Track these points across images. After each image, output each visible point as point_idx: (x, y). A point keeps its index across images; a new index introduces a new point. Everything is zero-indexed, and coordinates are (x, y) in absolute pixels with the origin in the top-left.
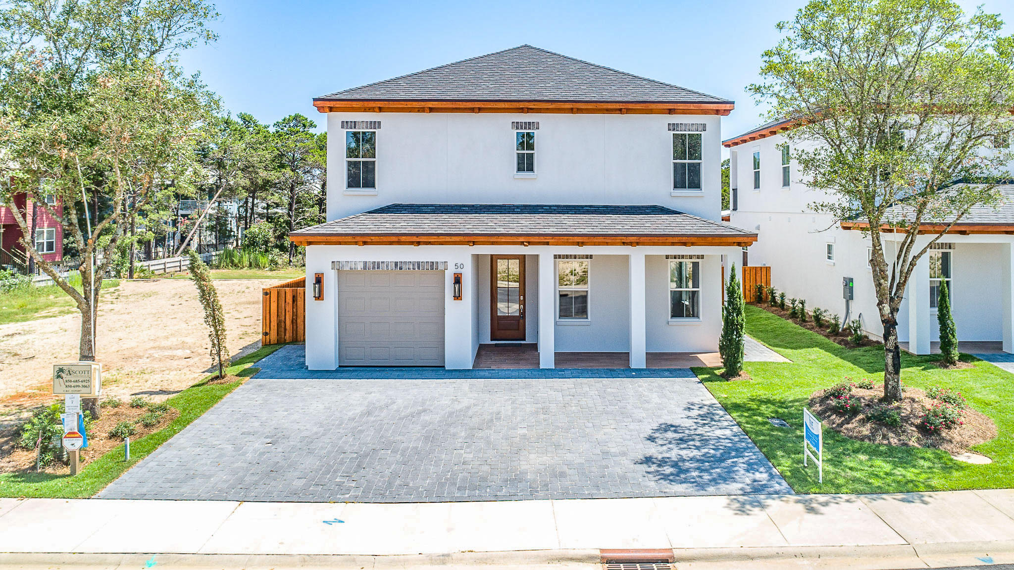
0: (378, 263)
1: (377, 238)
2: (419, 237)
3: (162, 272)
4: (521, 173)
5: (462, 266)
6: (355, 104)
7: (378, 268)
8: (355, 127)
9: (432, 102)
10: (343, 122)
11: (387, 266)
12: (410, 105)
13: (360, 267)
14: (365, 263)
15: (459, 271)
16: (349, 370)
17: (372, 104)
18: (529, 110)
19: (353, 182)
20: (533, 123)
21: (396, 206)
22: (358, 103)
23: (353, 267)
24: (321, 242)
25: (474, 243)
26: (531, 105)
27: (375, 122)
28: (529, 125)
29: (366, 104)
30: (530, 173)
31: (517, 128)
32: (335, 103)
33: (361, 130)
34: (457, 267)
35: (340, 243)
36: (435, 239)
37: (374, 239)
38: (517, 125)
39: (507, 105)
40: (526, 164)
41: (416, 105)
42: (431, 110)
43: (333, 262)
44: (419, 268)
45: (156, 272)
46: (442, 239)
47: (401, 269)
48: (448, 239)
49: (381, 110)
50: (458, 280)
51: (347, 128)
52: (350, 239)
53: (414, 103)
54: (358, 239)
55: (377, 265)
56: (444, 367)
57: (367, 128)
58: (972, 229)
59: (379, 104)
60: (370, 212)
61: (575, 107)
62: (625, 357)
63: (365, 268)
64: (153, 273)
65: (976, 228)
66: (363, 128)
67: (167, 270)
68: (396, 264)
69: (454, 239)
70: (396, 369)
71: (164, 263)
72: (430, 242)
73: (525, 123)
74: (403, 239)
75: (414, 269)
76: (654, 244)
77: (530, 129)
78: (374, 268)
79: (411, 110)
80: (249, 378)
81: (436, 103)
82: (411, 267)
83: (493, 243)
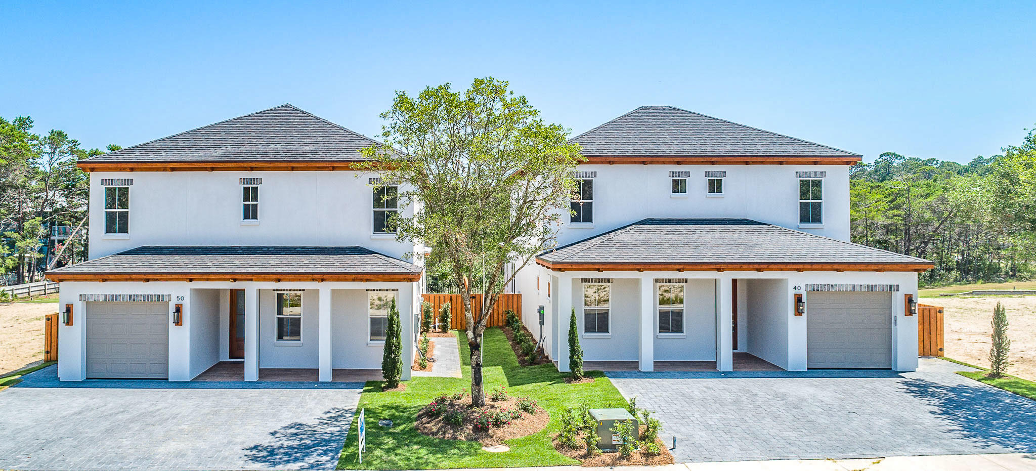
0: (116, 296)
1: (113, 276)
2: (147, 275)
3: (26, 295)
4: (247, 221)
5: (183, 298)
6: (110, 166)
7: (116, 300)
8: (112, 184)
9: (173, 164)
10: (102, 180)
11: (123, 299)
12: (154, 166)
13: (102, 299)
14: (106, 296)
15: (180, 302)
16: (93, 381)
17: (124, 166)
18: (252, 169)
19: (110, 230)
20: (257, 179)
21: (144, 248)
22: (112, 164)
23: (96, 299)
24: (71, 279)
25: (191, 280)
26: (253, 165)
27: (128, 180)
28: (254, 180)
29: (119, 165)
30: (254, 221)
31: (244, 184)
32: (94, 165)
33: (117, 187)
34: (178, 299)
35: (86, 280)
36: (158, 277)
37: (111, 277)
38: (243, 181)
39: (233, 165)
40: (250, 213)
41: (159, 165)
42: (173, 169)
43: (80, 295)
44: (148, 300)
45: (19, 296)
46: (164, 277)
47: (134, 300)
48: (169, 277)
49: (132, 170)
50: (178, 310)
51: (106, 185)
52: (92, 277)
53: (158, 164)
54: (98, 277)
55: (115, 297)
56: (168, 379)
57: (122, 185)
58: (604, 267)
59: (131, 166)
60: (118, 254)
61: (292, 166)
62: (316, 372)
63: (106, 300)
64: (16, 296)
65: (608, 266)
66: (119, 185)
67: (32, 294)
68: (130, 296)
69: (174, 276)
70: (130, 380)
71: (29, 288)
72: (157, 279)
73: (251, 179)
74: (134, 277)
75: (144, 301)
76: (338, 280)
77: (254, 184)
78: (113, 300)
79: (158, 170)
80: (8, 387)
81: (176, 164)
82: (142, 299)
83: (207, 280)
